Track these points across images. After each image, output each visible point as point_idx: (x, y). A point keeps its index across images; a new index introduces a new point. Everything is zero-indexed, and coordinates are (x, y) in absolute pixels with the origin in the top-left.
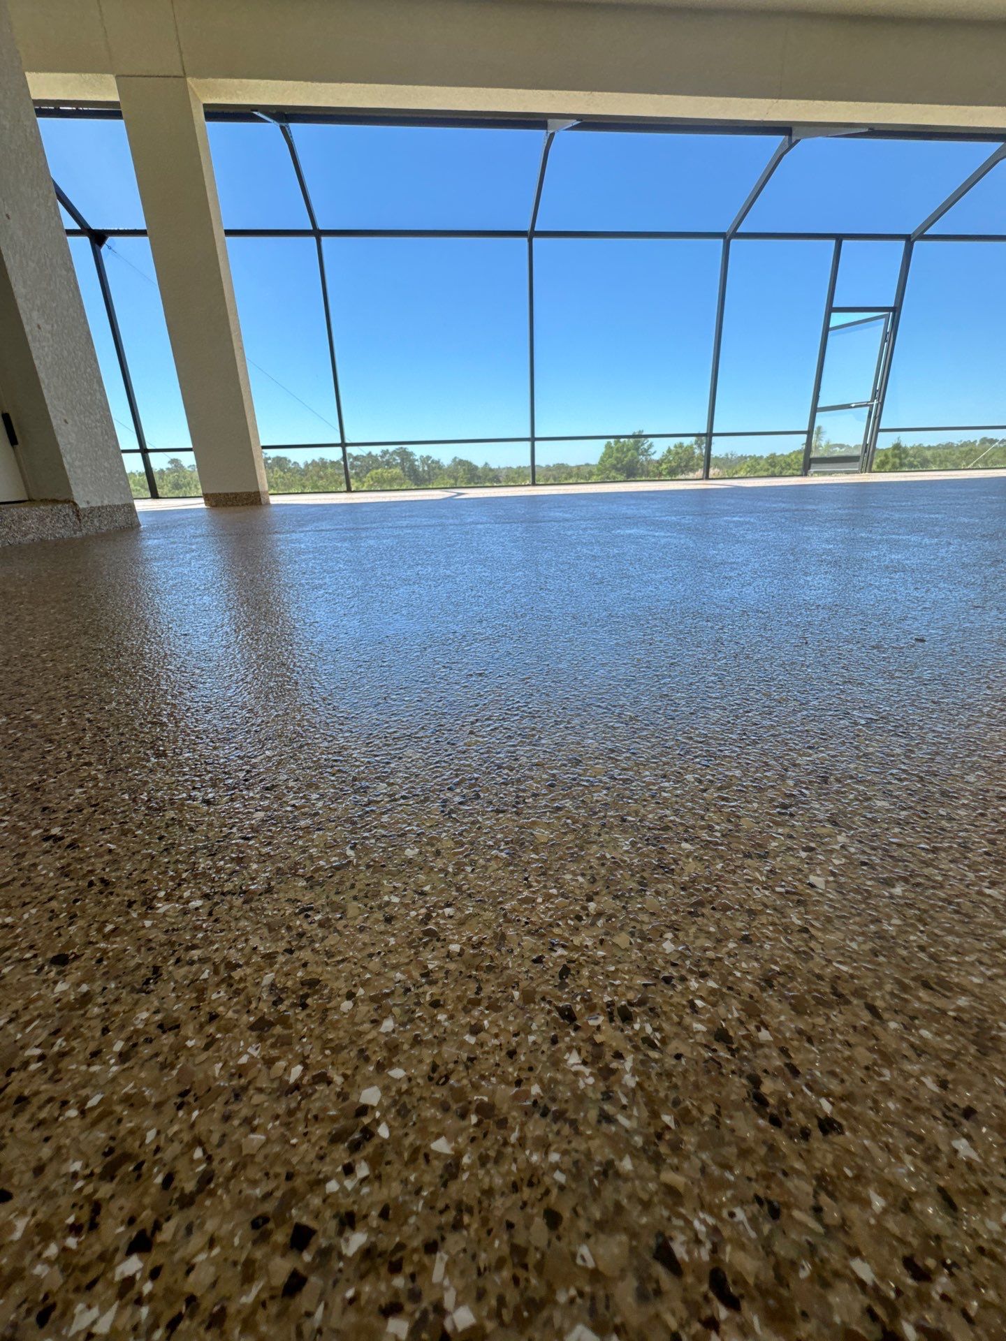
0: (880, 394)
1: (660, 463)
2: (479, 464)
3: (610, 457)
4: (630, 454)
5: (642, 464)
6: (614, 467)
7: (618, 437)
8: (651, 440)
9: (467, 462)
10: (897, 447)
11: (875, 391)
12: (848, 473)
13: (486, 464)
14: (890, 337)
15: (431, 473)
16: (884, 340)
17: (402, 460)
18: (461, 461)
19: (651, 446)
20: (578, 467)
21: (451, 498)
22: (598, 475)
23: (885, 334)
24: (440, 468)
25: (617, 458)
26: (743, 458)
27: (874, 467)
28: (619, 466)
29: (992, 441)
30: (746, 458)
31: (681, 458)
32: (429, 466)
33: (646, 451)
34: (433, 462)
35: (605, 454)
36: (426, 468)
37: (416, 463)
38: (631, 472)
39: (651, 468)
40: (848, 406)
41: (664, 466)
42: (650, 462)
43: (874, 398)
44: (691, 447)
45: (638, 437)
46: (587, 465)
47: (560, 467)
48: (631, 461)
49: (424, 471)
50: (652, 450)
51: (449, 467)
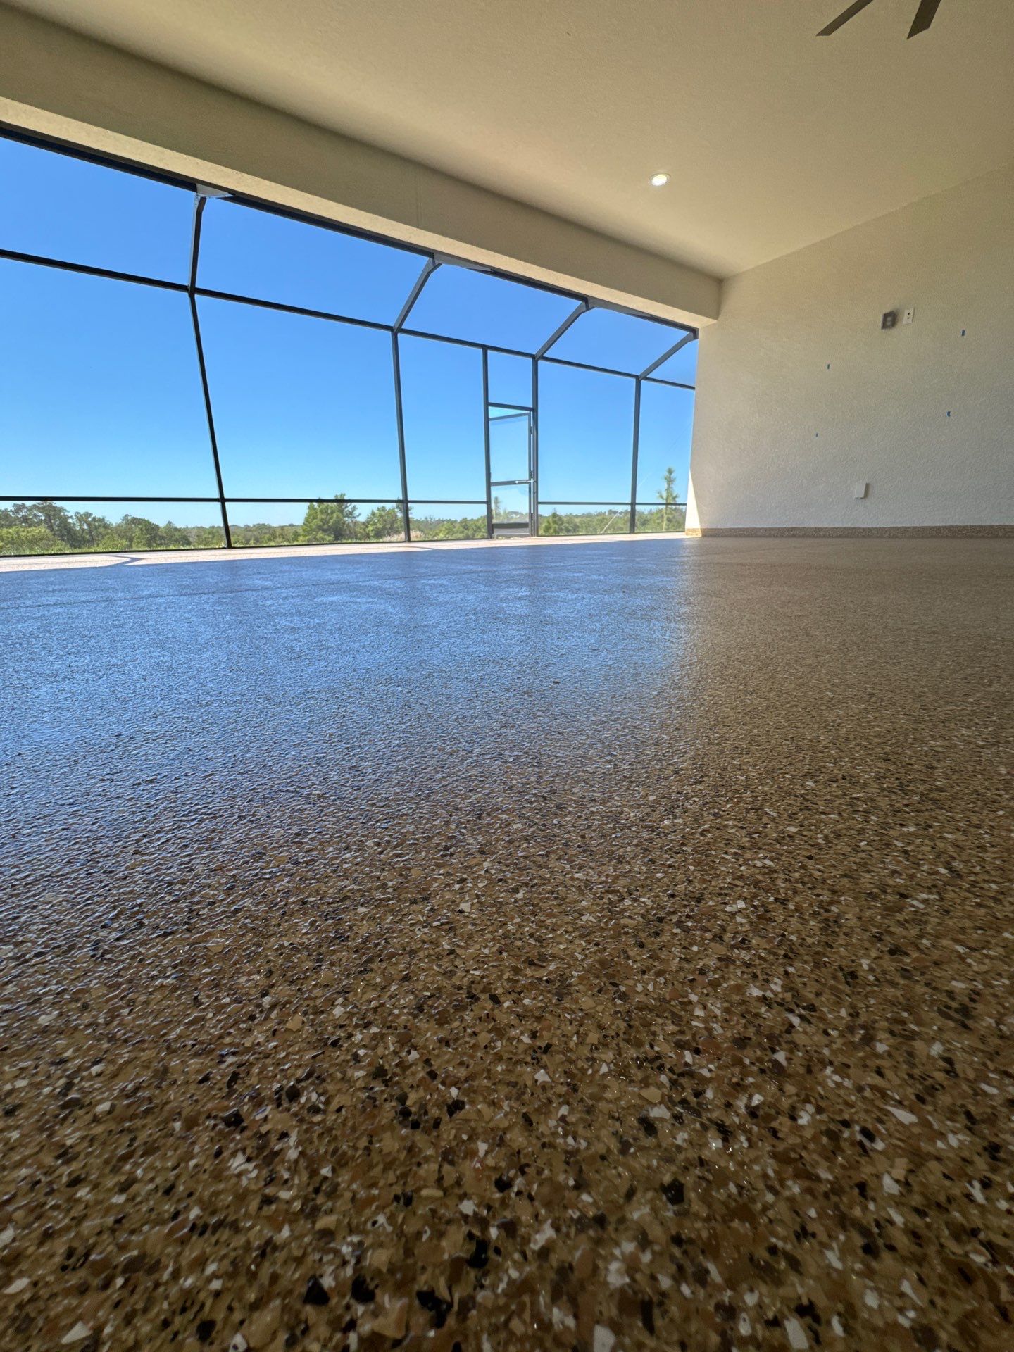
0: (534, 474)
1: (366, 524)
2: (161, 523)
3: (314, 518)
4: (335, 515)
5: (348, 526)
6: (320, 528)
7: (320, 501)
8: (353, 504)
9: (144, 520)
10: (554, 515)
11: (530, 472)
12: (522, 536)
13: (170, 523)
14: (534, 429)
15: (94, 533)
16: (530, 433)
17: (48, 516)
18: (134, 520)
19: (354, 508)
20: (282, 528)
21: (122, 564)
22: (305, 536)
23: (530, 428)
24: (106, 526)
25: (322, 520)
26: (440, 522)
27: (541, 532)
28: (325, 527)
29: (615, 512)
30: (443, 521)
31: (385, 521)
32: (89, 524)
33: (351, 513)
34: (94, 519)
35: (309, 515)
36: (85, 527)
37: (70, 520)
38: (339, 534)
39: (358, 530)
40: (513, 483)
41: (370, 528)
42: (356, 524)
43: (530, 477)
44: (393, 510)
45: (341, 501)
46: (291, 525)
47: (261, 527)
48: (337, 523)
49: (83, 530)
50: (356, 513)
51: (119, 526)
